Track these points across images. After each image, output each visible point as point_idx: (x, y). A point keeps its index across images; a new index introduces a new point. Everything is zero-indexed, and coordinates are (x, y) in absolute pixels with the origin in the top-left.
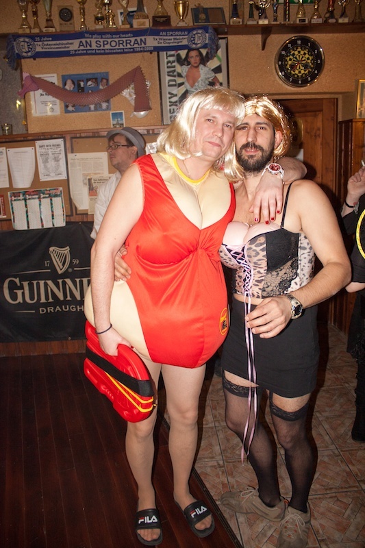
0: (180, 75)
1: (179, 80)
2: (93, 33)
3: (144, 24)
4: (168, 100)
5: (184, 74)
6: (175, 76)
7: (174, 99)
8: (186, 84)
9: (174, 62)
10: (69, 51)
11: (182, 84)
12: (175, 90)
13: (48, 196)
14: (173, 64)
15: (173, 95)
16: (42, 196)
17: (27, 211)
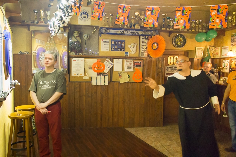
0: (145, 43)
1: (145, 44)
2: (124, 29)
3: (138, 28)
4: (141, 50)
5: (146, 42)
6: (144, 43)
7: (143, 49)
8: (147, 45)
10: (117, 33)
11: (146, 45)
12: (143, 47)
15: (143, 48)
16: (102, 75)
17: (96, 80)
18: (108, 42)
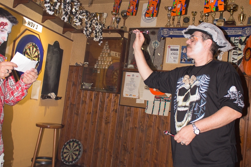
1: (239, 52)
3: (221, 24)
6: (237, 50)
9: (237, 43)
13: (164, 100)
14: (237, 44)
15: (235, 59)
16: (162, 100)
17: (154, 106)
18: (177, 50)
